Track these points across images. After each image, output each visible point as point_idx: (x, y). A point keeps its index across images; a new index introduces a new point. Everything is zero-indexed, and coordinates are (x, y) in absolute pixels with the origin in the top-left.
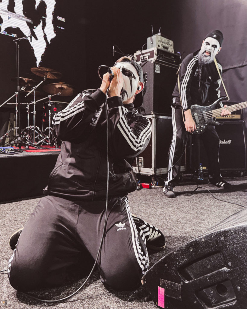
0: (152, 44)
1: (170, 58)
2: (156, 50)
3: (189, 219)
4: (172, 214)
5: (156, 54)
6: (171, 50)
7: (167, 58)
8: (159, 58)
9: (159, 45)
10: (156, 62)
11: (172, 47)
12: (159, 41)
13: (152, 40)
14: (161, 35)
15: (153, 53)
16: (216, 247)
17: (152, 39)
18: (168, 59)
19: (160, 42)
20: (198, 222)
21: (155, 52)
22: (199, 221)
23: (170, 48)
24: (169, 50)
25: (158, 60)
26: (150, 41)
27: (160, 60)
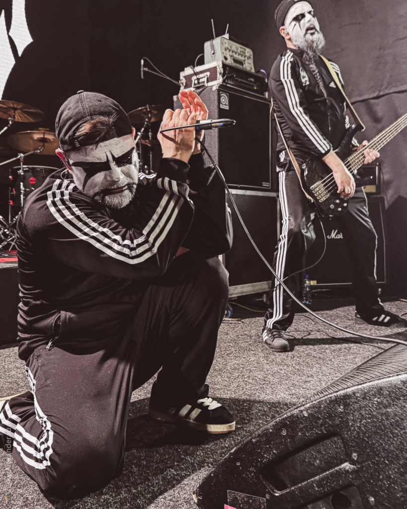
0: (213, 56)
1: (247, 82)
2: (221, 66)
3: (285, 375)
4: (254, 369)
5: (220, 73)
6: (249, 66)
7: (241, 82)
8: (226, 81)
9: (226, 56)
10: (222, 88)
11: (251, 61)
12: (226, 50)
13: (212, 47)
14: (230, 39)
15: (216, 72)
16: (330, 426)
17: (213, 45)
18: (243, 83)
19: (228, 51)
20: (301, 381)
21: (220, 70)
22: (302, 378)
23: (246, 62)
24: (244, 65)
25: (224, 84)
26: (210, 48)
27: (228, 85)
